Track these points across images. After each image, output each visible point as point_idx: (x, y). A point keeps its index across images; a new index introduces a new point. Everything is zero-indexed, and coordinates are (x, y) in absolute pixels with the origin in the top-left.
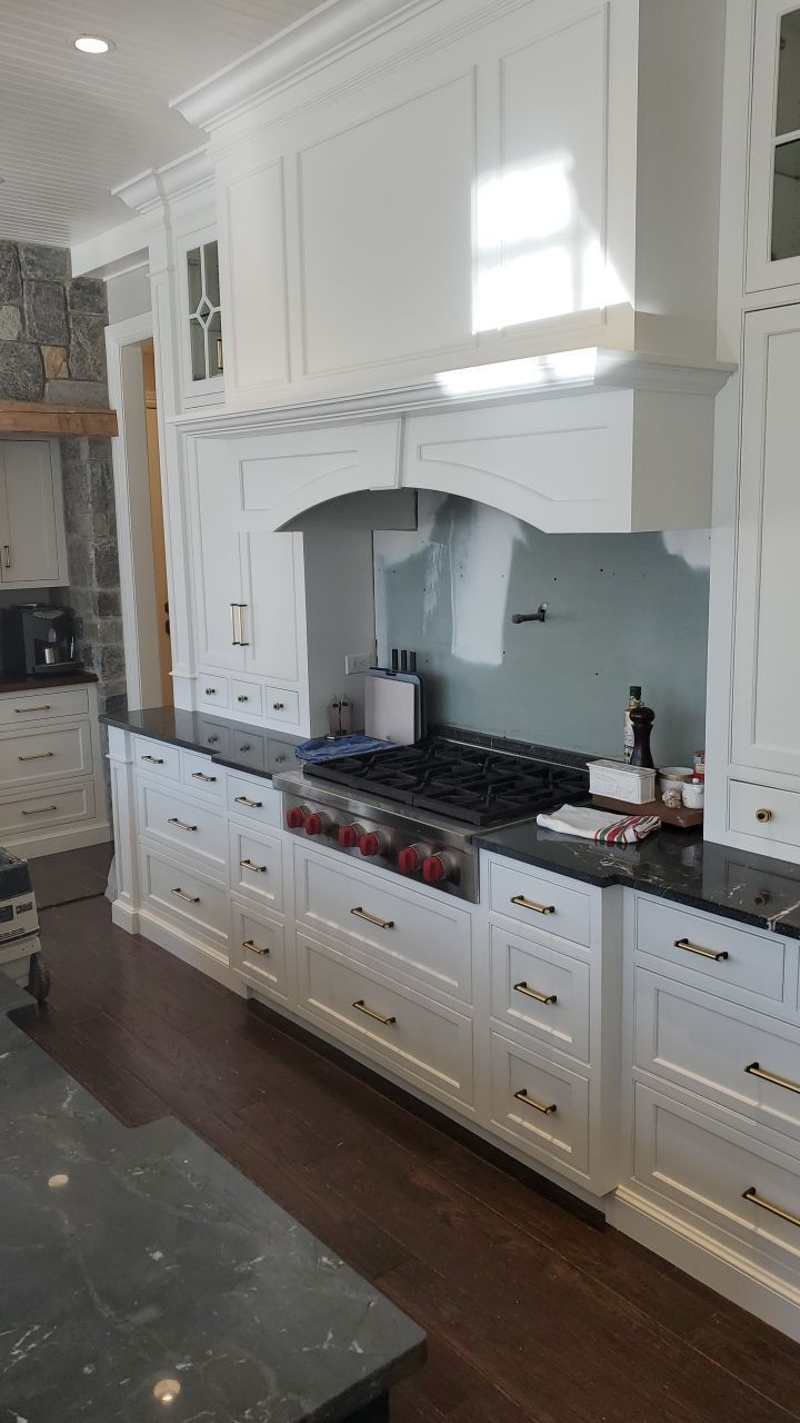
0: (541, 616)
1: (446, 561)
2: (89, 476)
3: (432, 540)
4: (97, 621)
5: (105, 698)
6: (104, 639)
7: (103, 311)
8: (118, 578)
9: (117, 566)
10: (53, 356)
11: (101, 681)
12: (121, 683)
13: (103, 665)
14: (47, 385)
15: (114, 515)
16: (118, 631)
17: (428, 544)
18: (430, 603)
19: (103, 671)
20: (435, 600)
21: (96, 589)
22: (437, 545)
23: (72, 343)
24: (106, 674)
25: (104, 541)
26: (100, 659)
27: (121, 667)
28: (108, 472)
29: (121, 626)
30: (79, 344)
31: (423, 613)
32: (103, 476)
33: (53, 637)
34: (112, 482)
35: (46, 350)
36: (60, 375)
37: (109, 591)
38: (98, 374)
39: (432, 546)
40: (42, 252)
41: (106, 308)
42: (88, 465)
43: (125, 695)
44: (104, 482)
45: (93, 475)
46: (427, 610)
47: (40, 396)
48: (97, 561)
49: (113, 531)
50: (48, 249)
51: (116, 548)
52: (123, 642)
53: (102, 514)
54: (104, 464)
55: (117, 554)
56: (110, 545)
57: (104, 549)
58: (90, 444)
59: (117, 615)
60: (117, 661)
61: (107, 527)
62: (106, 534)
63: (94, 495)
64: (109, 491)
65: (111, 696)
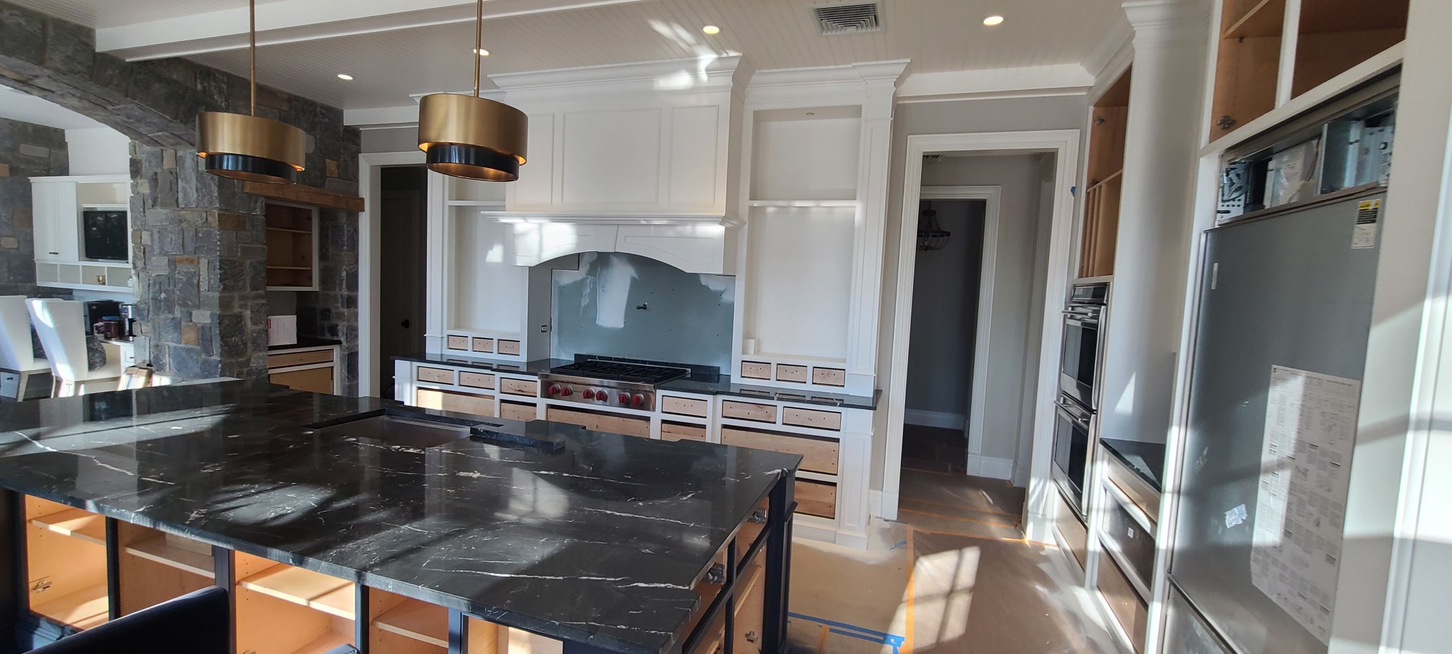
0: (644, 308)
1: (595, 284)
2: (345, 232)
3: (586, 275)
5: (346, 353)
6: (348, 321)
7: (359, 145)
8: (357, 288)
9: (358, 281)
10: (331, 165)
11: (344, 344)
12: (356, 346)
13: (345, 335)
14: (327, 180)
15: (358, 254)
16: (356, 315)
17: (585, 276)
18: (585, 302)
20: (588, 300)
22: (590, 277)
23: (342, 159)
24: (347, 340)
25: (352, 267)
28: (356, 230)
29: (358, 314)
30: (345, 161)
31: (581, 306)
32: (353, 232)
34: (358, 236)
35: (328, 161)
36: (333, 176)
37: (352, 294)
38: (353, 177)
39: (587, 278)
40: (329, 109)
41: (360, 143)
42: (345, 226)
43: (357, 352)
44: (353, 235)
45: (348, 231)
46: (583, 305)
47: (322, 185)
48: (347, 277)
49: (357, 262)
50: (332, 109)
51: (358, 272)
52: (358, 322)
53: (352, 253)
54: (354, 226)
55: (358, 275)
56: (354, 269)
57: (352, 271)
58: (348, 214)
59: (356, 307)
60: (354, 333)
61: (354, 260)
62: (353, 263)
63: (348, 242)
64: (356, 240)
65: (350, 352)
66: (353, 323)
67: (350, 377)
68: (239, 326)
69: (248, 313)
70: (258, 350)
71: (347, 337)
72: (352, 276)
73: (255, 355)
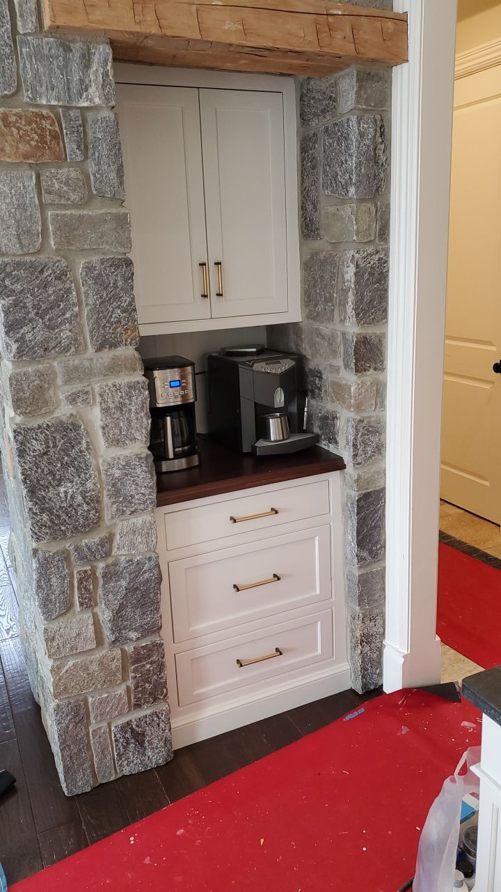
2: (353, 140)
4: (350, 378)
5: (355, 495)
6: (358, 407)
8: (385, 311)
9: (386, 290)
11: (350, 468)
12: (379, 473)
13: (355, 446)
15: (388, 206)
16: (379, 392)
19: (355, 456)
21: (352, 329)
24: (359, 460)
25: (371, 249)
26: (351, 438)
27: (380, 449)
28: (383, 131)
29: (385, 385)
32: (374, 137)
33: (279, 399)
34: (387, 149)
37: (371, 331)
42: (354, 119)
43: (383, 490)
44: (374, 149)
45: (362, 135)
48: (357, 283)
49: (383, 233)
51: (386, 262)
52: (384, 411)
53: (369, 205)
54: (378, 117)
55: (388, 271)
56: (377, 257)
57: (369, 263)
58: (358, 80)
59: (380, 370)
60: (375, 439)
61: (376, 227)
62: (373, 238)
63: (360, 170)
64: (382, 164)
65: (364, 492)
66: (370, 413)
67: (365, 554)
68: (73, 453)
69: (95, 416)
70: (128, 512)
71: (354, 451)
72: (368, 279)
73: (121, 526)
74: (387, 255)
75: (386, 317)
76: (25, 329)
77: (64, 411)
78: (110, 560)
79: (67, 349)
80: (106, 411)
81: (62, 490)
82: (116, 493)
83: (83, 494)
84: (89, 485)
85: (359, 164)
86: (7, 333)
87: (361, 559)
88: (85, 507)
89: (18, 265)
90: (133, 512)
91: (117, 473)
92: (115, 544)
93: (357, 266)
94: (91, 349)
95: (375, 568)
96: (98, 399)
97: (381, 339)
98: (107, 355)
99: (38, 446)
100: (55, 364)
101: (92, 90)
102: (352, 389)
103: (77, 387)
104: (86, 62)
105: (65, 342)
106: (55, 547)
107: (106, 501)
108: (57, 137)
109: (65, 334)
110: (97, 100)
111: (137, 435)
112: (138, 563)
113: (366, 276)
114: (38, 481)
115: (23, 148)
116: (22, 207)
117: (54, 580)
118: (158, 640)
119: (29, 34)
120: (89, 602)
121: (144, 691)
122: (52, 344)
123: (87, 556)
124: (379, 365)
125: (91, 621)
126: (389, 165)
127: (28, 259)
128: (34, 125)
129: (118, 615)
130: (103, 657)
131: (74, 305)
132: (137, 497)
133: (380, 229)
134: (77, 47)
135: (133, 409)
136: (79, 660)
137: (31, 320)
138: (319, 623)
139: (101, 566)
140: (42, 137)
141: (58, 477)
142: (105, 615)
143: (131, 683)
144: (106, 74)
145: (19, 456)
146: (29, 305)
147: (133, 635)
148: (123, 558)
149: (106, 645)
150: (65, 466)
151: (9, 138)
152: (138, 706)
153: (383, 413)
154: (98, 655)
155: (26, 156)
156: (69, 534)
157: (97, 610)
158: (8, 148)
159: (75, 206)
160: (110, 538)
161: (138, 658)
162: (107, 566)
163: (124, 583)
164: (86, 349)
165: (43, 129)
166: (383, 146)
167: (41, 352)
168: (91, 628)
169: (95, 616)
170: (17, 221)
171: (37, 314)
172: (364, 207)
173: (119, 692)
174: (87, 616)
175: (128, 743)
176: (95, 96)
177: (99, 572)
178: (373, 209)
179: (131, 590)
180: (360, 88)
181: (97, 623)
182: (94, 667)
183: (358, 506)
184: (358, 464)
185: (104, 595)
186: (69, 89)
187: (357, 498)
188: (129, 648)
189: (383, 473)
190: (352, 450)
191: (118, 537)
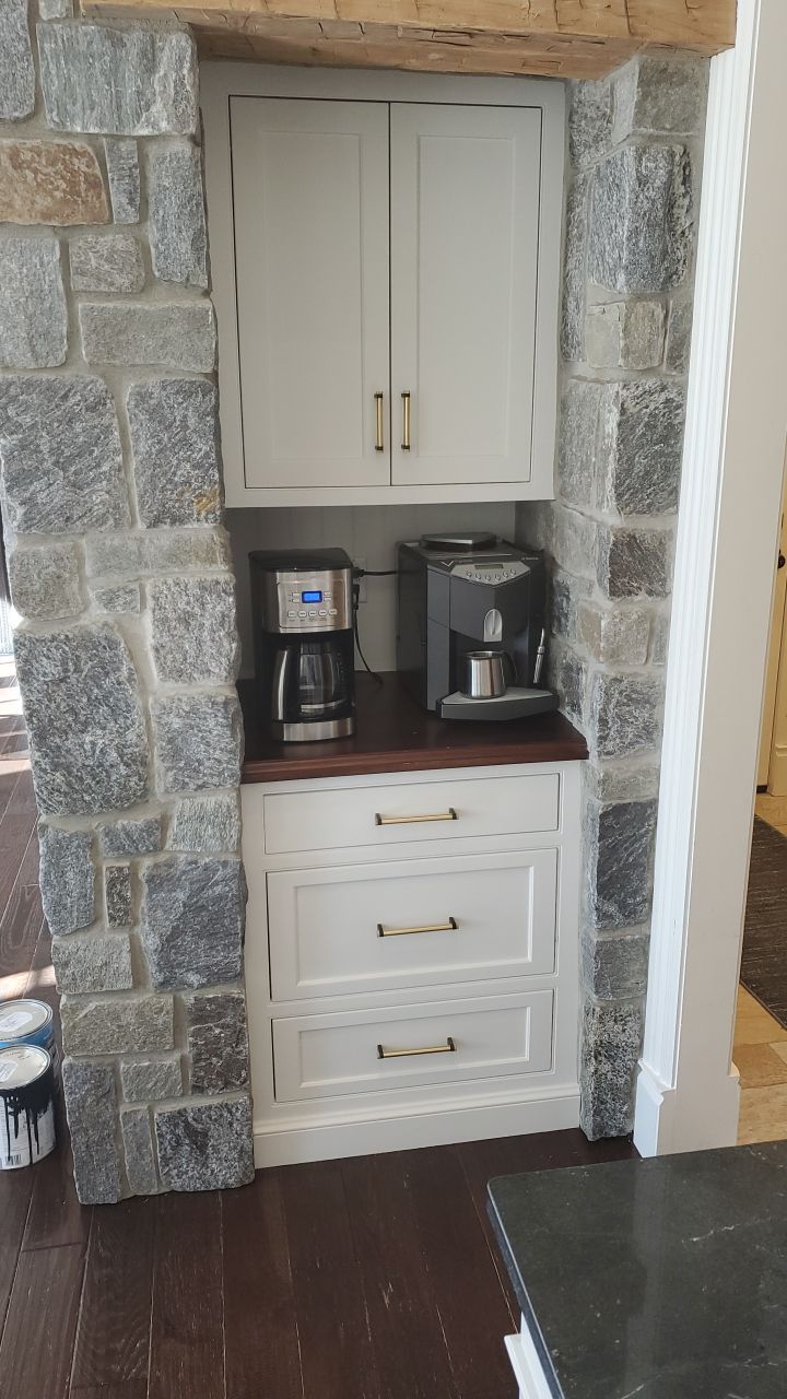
2: (629, 183)
4: (603, 604)
5: (599, 806)
6: (613, 655)
8: (675, 491)
9: (678, 456)
11: (594, 759)
12: (646, 773)
13: (603, 722)
15: (689, 308)
16: (654, 636)
19: (602, 739)
21: (609, 520)
24: (610, 746)
25: (650, 383)
26: (599, 707)
27: (651, 732)
28: (685, 172)
29: (666, 622)
32: (669, 184)
33: (494, 629)
34: (693, 207)
37: (644, 525)
43: (654, 803)
44: (670, 205)
45: (642, 181)
48: (622, 440)
49: (678, 355)
51: (679, 406)
52: (664, 666)
53: (652, 305)
54: (679, 149)
55: (682, 423)
56: (663, 397)
57: (647, 407)
58: (641, 83)
59: (658, 595)
60: (642, 714)
61: (663, 344)
62: (656, 364)
63: (636, 244)
64: (683, 233)
65: (614, 803)
66: (635, 668)
67: (612, 909)
68: (107, 683)
69: (147, 627)
70: (192, 786)
71: (601, 730)
72: (644, 434)
73: (181, 806)
74: (682, 393)
75: (676, 503)
76: (36, 485)
77: (95, 616)
78: (162, 858)
79: (102, 520)
80: (162, 622)
81: (88, 738)
82: (174, 753)
83: (120, 749)
84: (131, 736)
85: (635, 232)
86: (9, 489)
87: (603, 916)
88: (123, 770)
89: (29, 386)
90: (200, 787)
91: (177, 723)
92: (170, 833)
93: (623, 411)
94: (141, 526)
95: (630, 934)
96: (150, 603)
97: (664, 542)
98: (166, 536)
99: (51, 669)
100: (83, 542)
101: (157, 108)
102: (603, 623)
103: (116, 580)
104: (149, 63)
105: (99, 510)
106: (75, 826)
107: (158, 765)
108: (98, 185)
109: (99, 497)
110: (164, 125)
111: (213, 666)
112: (206, 867)
113: (640, 430)
114: (51, 720)
115: (43, 202)
116: (38, 295)
117: (70, 875)
118: (235, 992)
119: (57, 20)
120: (124, 917)
121: (209, 1068)
122: (77, 512)
123: (125, 845)
124: (657, 586)
125: (126, 946)
126: (695, 234)
127: (44, 376)
128: (60, 166)
129: (170, 942)
130: (145, 1004)
131: (115, 451)
132: (207, 764)
133: (672, 349)
134: (135, 39)
135: (207, 624)
136: (106, 1002)
137: (46, 473)
138: (528, 1010)
139: (146, 863)
140: (73, 184)
141: (83, 719)
142: (150, 942)
143: (188, 1051)
144: (180, 82)
145: (22, 680)
146: (45, 449)
147: (193, 978)
148: (182, 857)
149: (151, 986)
150: (94, 703)
151: (20, 187)
152: (199, 1089)
153: (663, 669)
154: (136, 1000)
155: (46, 216)
156: (96, 809)
157: (137, 930)
158: (18, 203)
159: (121, 294)
160: (163, 824)
161: (200, 1014)
162: (156, 866)
163: (181, 896)
164: (133, 524)
165: (74, 173)
166: (686, 201)
167: (59, 522)
168: (126, 958)
169: (133, 941)
170: (30, 317)
171: (56, 463)
172: (639, 308)
173: (168, 1063)
174: (122, 937)
175: (179, 1144)
176: (161, 117)
177: (143, 873)
178: (660, 313)
179: (193, 908)
180: (645, 96)
181: (136, 951)
182: (129, 1018)
183: (601, 825)
184: (608, 753)
185: (150, 909)
186: (119, 107)
187: (600, 812)
188: (189, 998)
189: (654, 774)
190: (597, 729)
191: (175, 822)
